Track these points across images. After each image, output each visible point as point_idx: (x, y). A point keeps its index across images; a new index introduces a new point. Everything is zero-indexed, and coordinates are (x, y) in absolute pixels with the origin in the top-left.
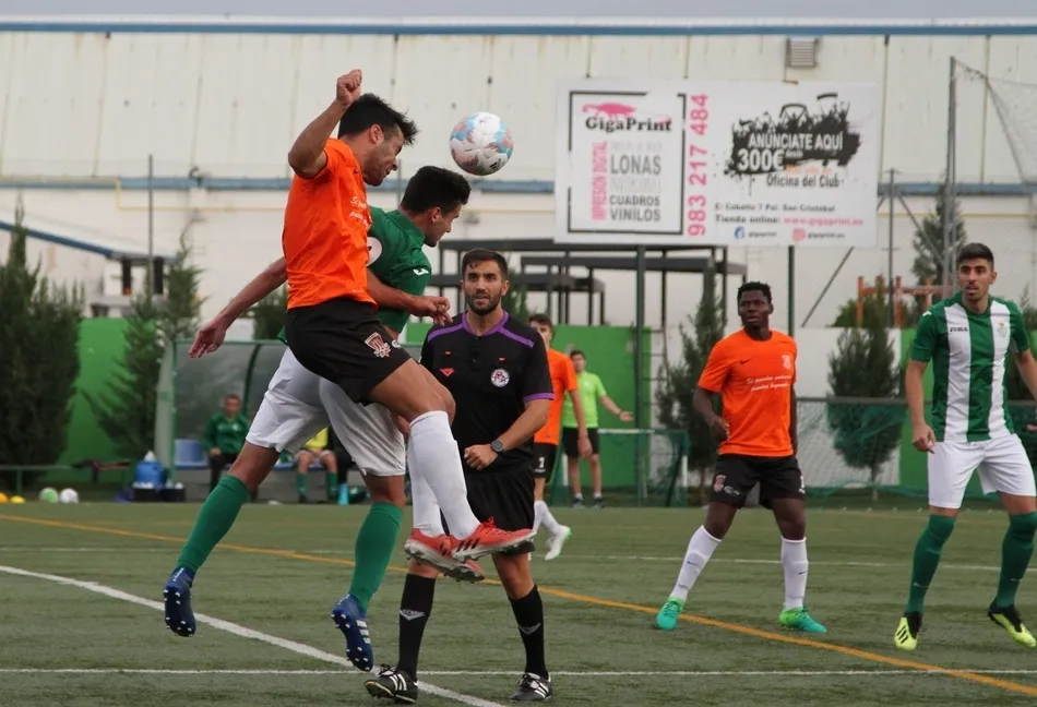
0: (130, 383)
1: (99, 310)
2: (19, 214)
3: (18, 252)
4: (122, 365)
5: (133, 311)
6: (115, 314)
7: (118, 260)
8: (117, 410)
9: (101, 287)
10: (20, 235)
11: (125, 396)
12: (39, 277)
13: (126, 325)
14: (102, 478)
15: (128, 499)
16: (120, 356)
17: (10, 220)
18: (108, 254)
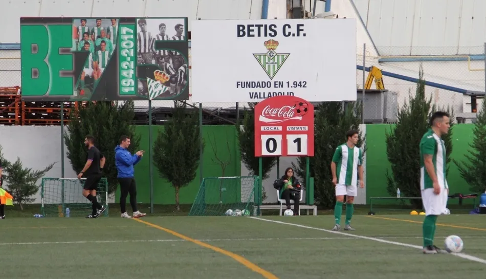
0: (477, 156)
1: (460, 120)
2: (421, 74)
3: (421, 92)
4: (473, 147)
5: (478, 120)
6: (468, 122)
7: (470, 95)
8: (470, 169)
9: (462, 108)
10: (422, 84)
11: (475, 162)
12: (431, 104)
13: (474, 126)
14: (464, 202)
15: (478, 213)
16: (472, 142)
17: (417, 77)
18: (464, 92)
